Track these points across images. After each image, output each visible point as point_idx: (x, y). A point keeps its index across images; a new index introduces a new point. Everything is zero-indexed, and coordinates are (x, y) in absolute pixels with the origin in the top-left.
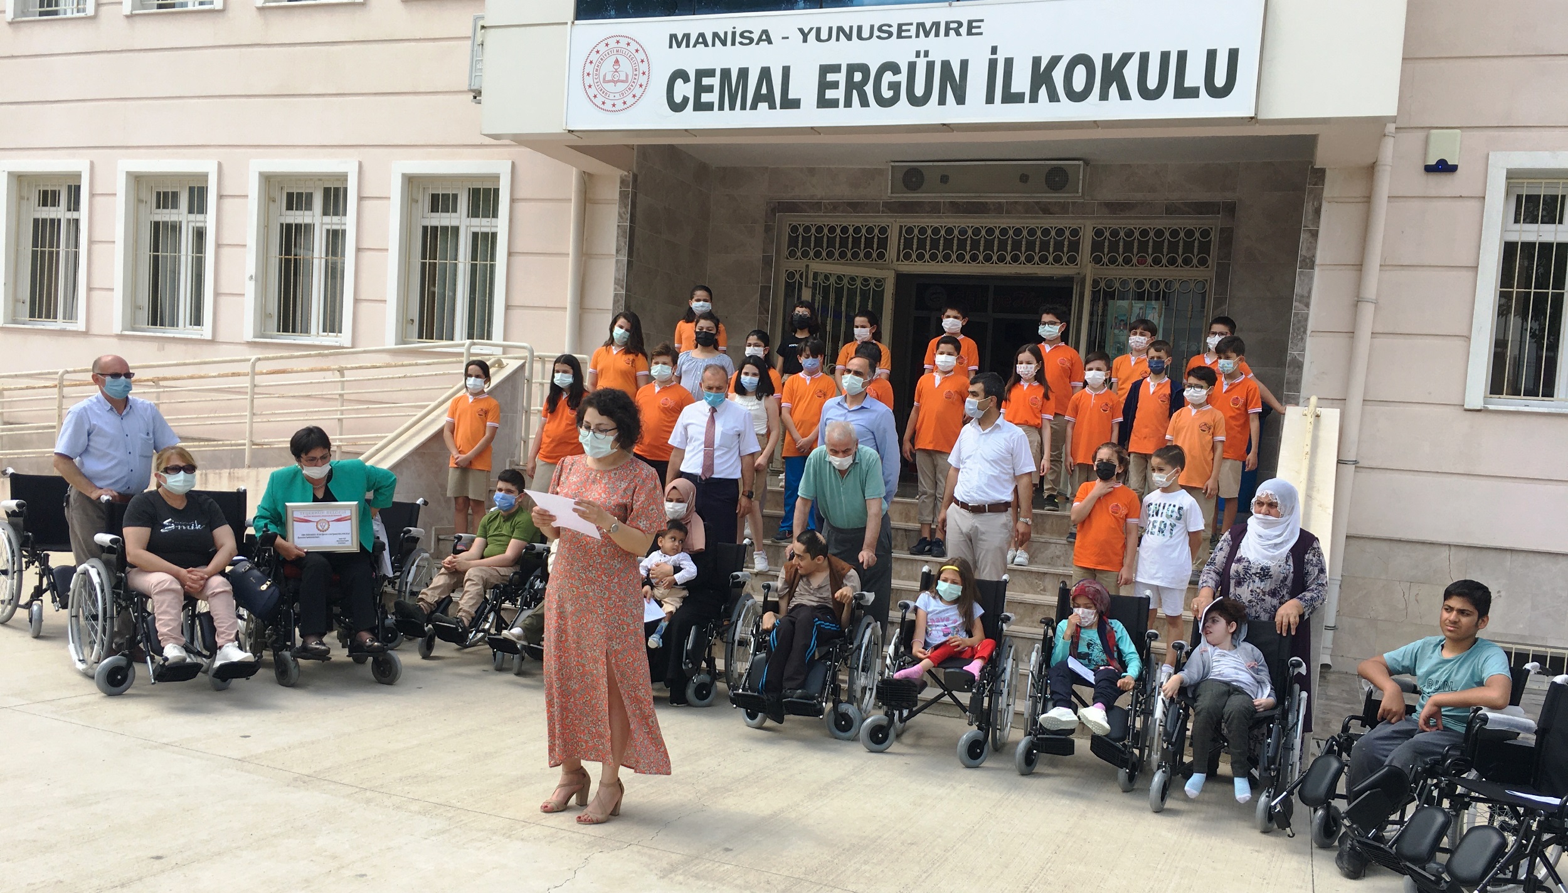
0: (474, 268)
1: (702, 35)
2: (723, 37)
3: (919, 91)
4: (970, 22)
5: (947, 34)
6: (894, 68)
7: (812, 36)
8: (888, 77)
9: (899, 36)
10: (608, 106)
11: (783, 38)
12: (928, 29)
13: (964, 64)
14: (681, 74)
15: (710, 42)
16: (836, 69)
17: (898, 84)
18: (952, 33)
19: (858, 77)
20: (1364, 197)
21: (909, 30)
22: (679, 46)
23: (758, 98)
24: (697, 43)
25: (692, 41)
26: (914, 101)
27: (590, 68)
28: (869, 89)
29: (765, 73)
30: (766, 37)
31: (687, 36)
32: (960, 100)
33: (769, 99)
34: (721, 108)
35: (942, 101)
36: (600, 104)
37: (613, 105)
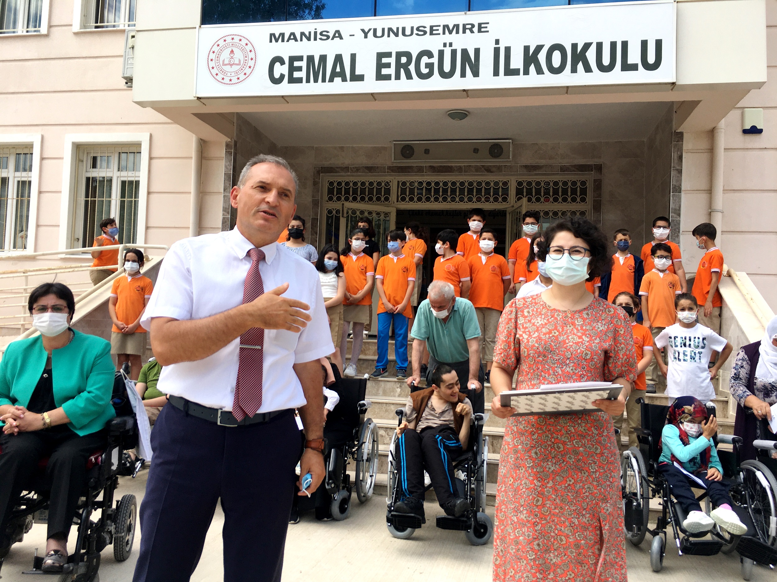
0: (122, 203)
1: (293, 34)
2: (308, 35)
3: (447, 68)
4: (480, 25)
5: (464, 32)
6: (429, 54)
7: (371, 34)
9: (431, 34)
10: (227, 80)
11: (350, 35)
12: (451, 29)
14: (279, 60)
15: (299, 38)
16: (389, 55)
17: (432, 64)
18: (468, 31)
19: (404, 60)
20: (710, 149)
21: (438, 30)
22: (277, 41)
23: (334, 75)
24: (289, 39)
25: (286, 38)
26: (444, 75)
27: (212, 56)
28: (412, 67)
29: (339, 59)
30: (338, 35)
31: (282, 35)
32: (476, 74)
33: (342, 75)
34: (308, 81)
35: (463, 75)
36: (219, 79)
37: (230, 80)
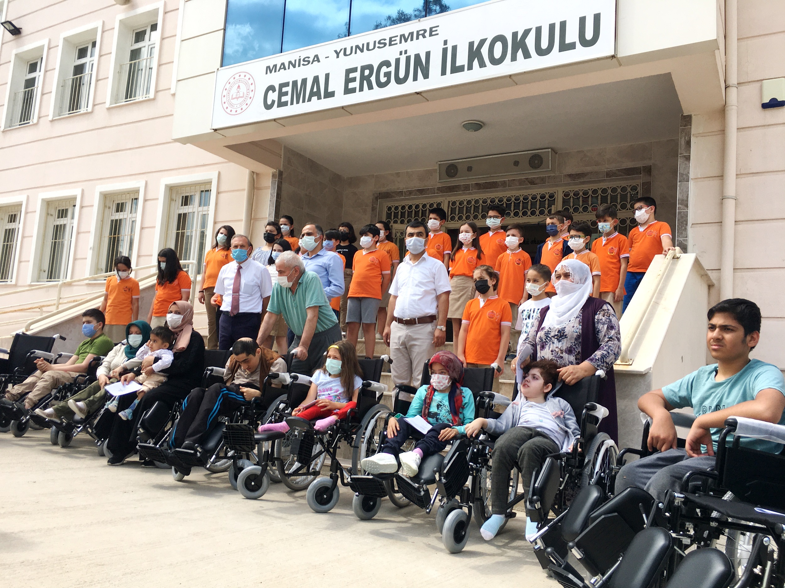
1: (283, 64)
2: (294, 63)
3: (402, 75)
4: (431, 29)
5: (417, 38)
6: (387, 63)
7: (342, 53)
8: (384, 69)
9: (390, 45)
10: (233, 112)
11: (326, 58)
12: (406, 37)
13: (428, 54)
14: (271, 88)
15: (287, 67)
16: (354, 70)
17: (390, 73)
18: (421, 37)
19: (367, 72)
20: (721, 131)
21: (395, 40)
22: (271, 72)
23: (312, 94)
25: (278, 68)
26: (399, 81)
27: (225, 93)
28: (373, 79)
29: (316, 80)
31: (275, 66)
32: (426, 76)
33: (318, 94)
34: (292, 103)
35: (415, 79)
36: (229, 112)
37: (236, 111)
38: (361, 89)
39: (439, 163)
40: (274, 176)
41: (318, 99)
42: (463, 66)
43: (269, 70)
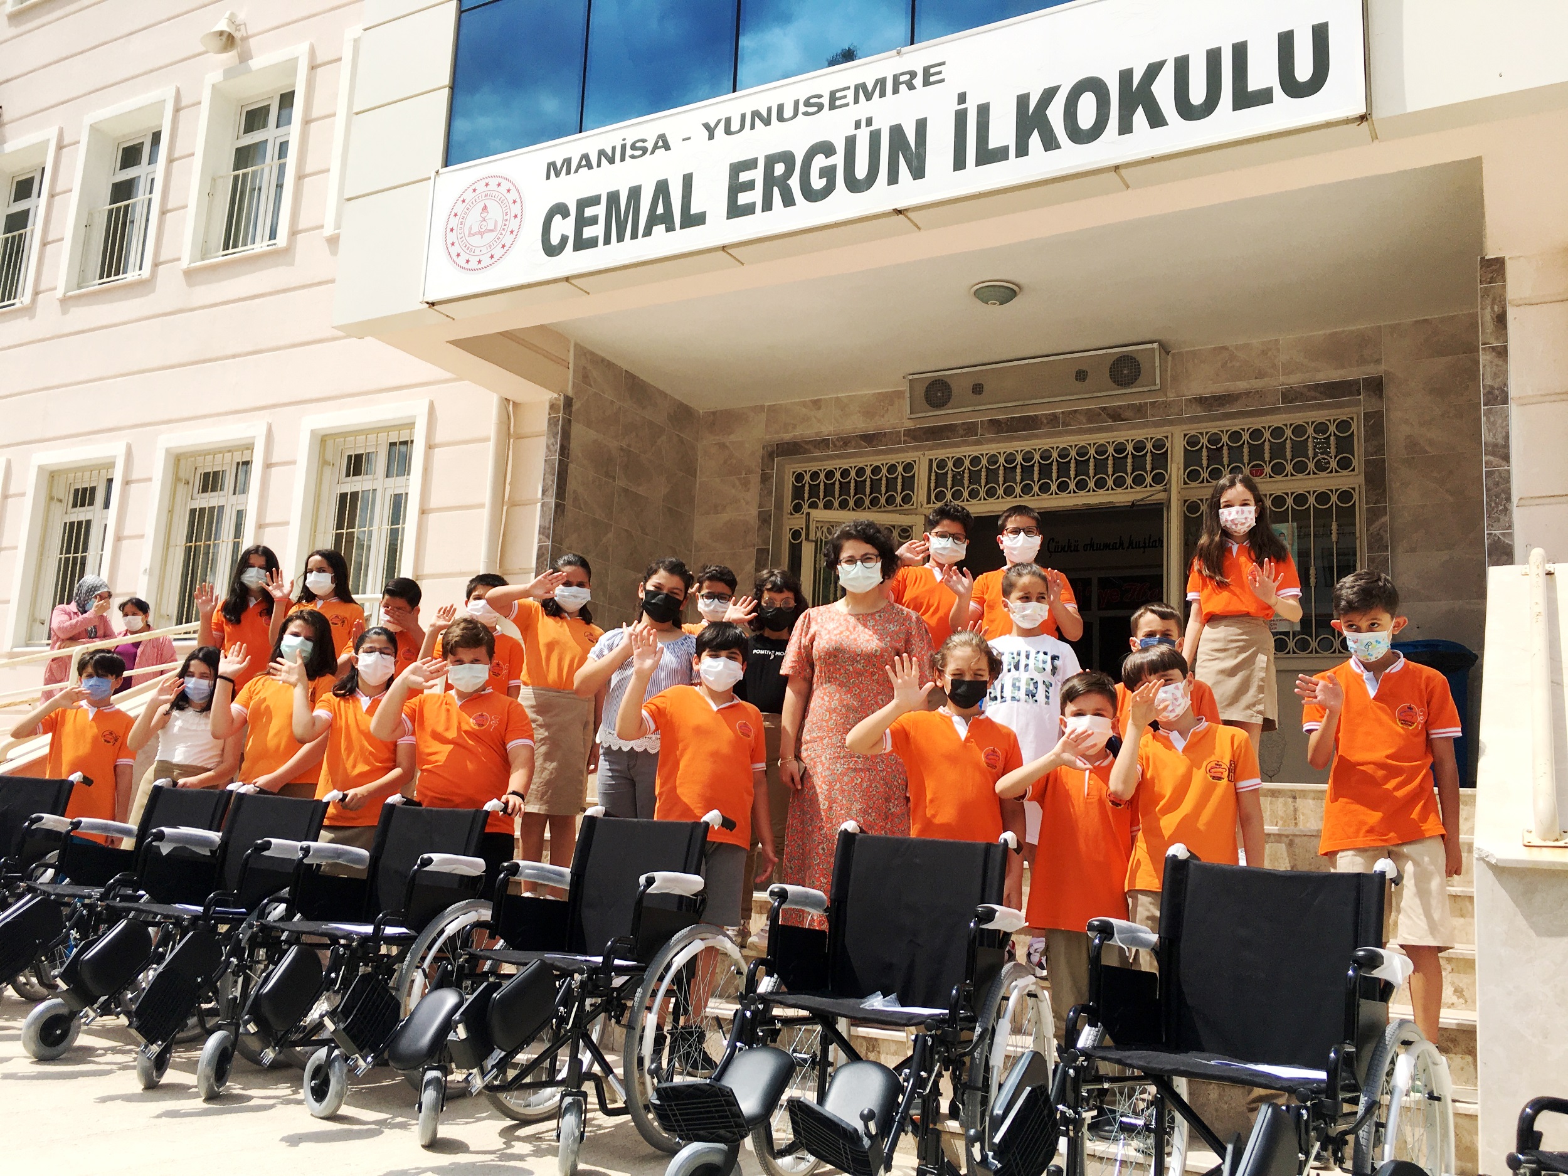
1: (586, 157)
2: (610, 154)
3: (861, 171)
4: (927, 70)
5: (896, 91)
6: (827, 149)
7: (720, 130)
8: (820, 161)
9: (832, 107)
10: (473, 264)
11: (684, 140)
13: (921, 126)
14: (559, 209)
16: (751, 164)
18: (903, 88)
19: (779, 169)
22: (557, 175)
23: (652, 221)
24: (579, 166)
25: (574, 166)
26: (854, 185)
27: (454, 222)
28: (794, 183)
29: (662, 189)
30: (663, 143)
31: (568, 162)
32: (918, 172)
33: (667, 219)
34: (607, 241)
35: (893, 179)
36: (463, 263)
37: (479, 262)
38: (767, 206)
39: (910, 377)
40: (553, 407)
41: (668, 230)
42: (1006, 148)
43: (553, 170)
